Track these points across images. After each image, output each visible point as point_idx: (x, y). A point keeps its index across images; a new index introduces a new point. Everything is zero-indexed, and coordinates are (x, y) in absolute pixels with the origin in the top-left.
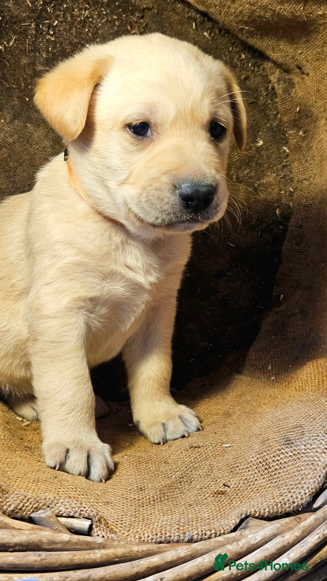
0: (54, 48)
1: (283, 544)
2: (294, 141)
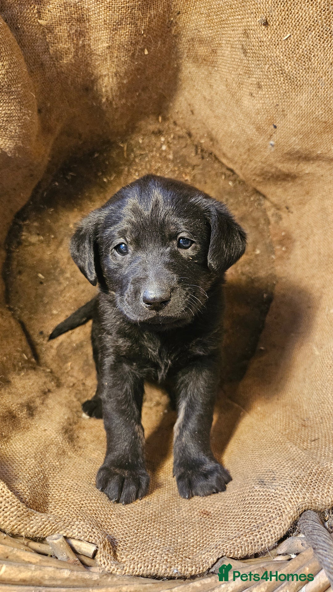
2: (278, 253)
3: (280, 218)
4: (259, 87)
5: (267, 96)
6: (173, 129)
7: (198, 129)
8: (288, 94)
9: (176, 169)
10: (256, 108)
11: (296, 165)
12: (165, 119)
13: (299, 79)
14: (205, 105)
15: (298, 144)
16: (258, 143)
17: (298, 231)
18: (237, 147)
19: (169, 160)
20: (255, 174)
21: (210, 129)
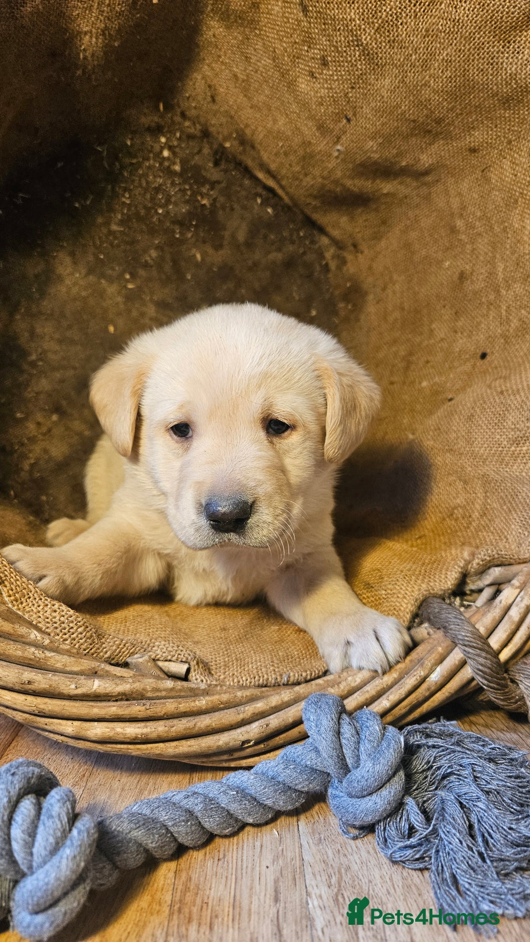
0: (129, 210)
1: (382, 686)
2: (342, 313)
3: (344, 262)
4: (325, 63)
5: (336, 78)
6: (179, 124)
7: (221, 125)
8: (365, 77)
9: (187, 187)
10: (319, 95)
11: (370, 182)
12: (168, 107)
13: (380, 55)
14: (236, 87)
15: (376, 152)
16: (319, 149)
17: (370, 280)
18: (286, 154)
19: (175, 173)
20: (310, 195)
21: (242, 126)
